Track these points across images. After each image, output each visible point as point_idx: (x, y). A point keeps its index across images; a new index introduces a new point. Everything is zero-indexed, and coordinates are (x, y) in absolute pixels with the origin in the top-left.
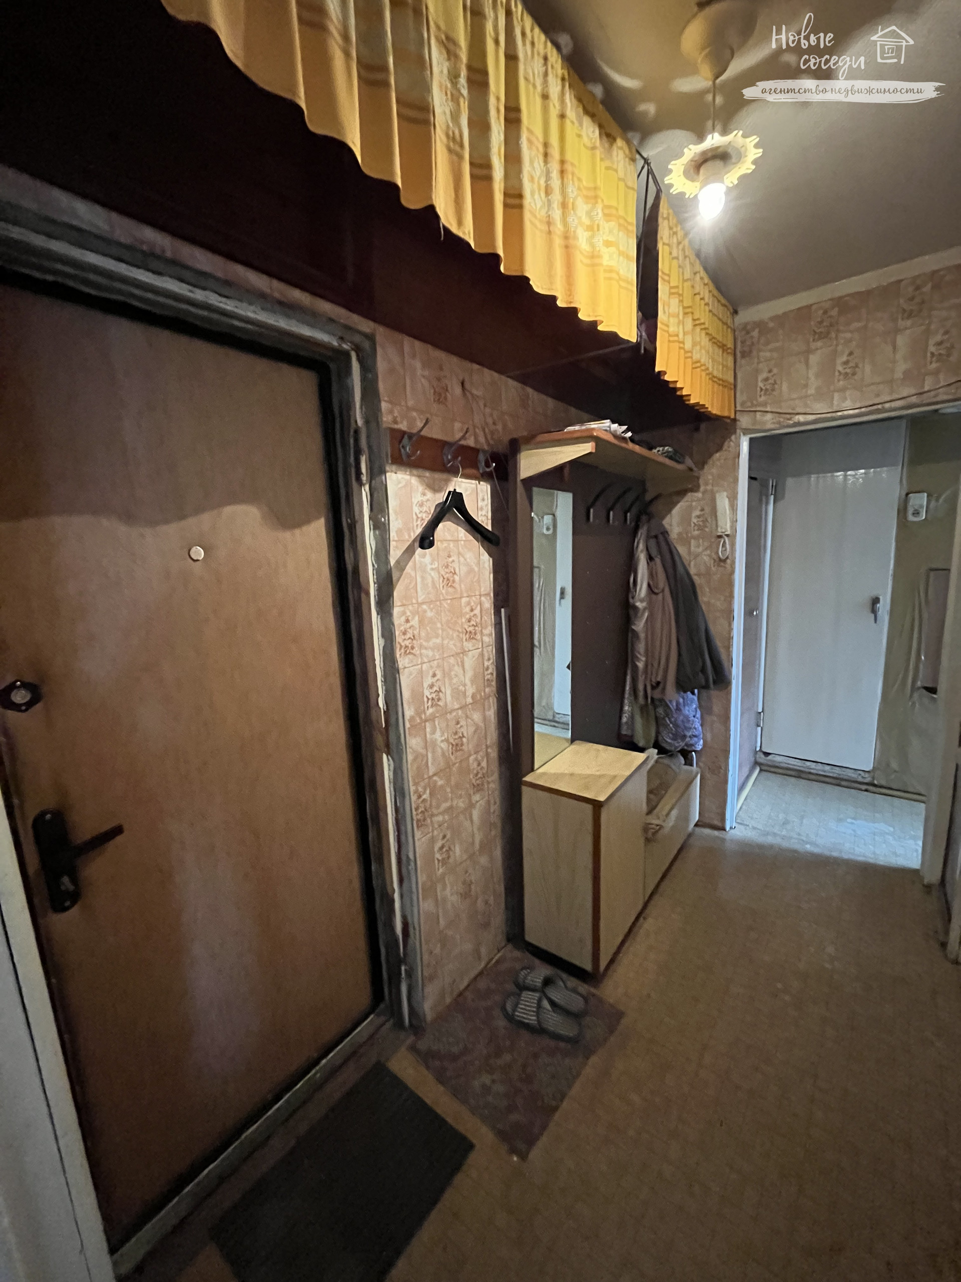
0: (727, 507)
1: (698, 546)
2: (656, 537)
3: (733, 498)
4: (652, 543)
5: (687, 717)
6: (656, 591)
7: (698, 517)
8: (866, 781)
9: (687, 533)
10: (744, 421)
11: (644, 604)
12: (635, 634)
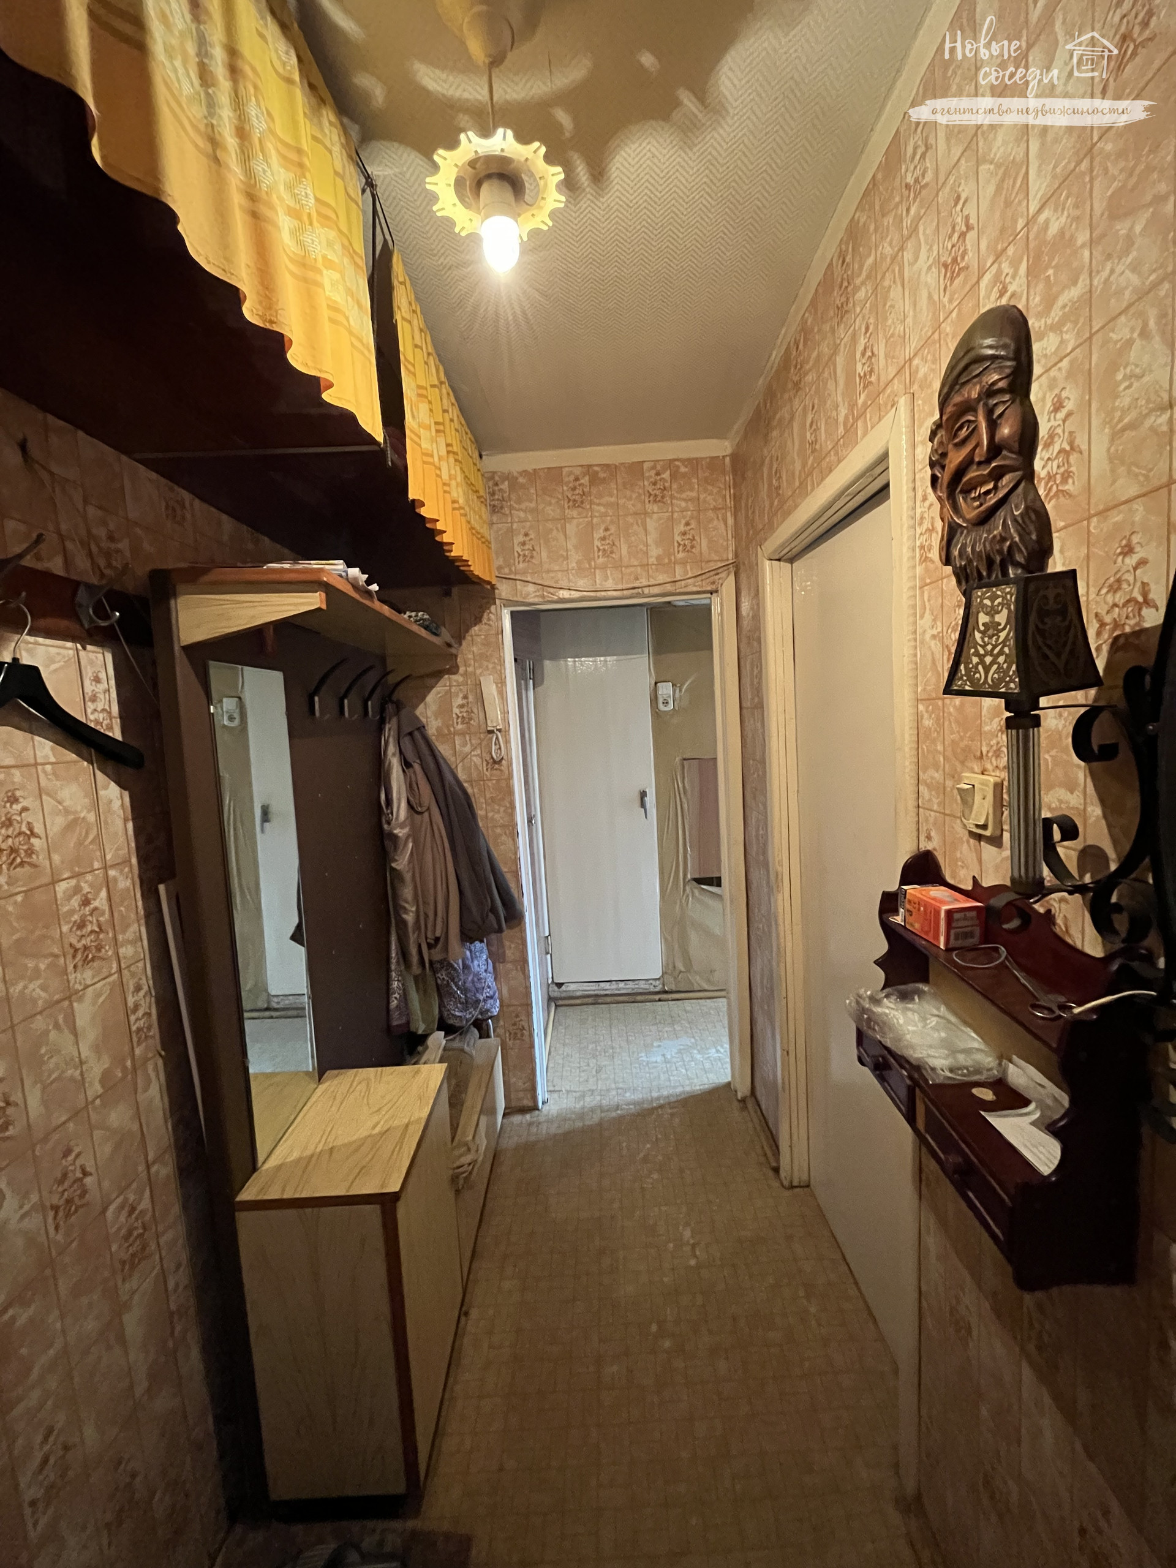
0: (495, 694)
1: (465, 744)
2: (411, 734)
3: (501, 683)
4: (406, 742)
5: (477, 974)
6: (420, 809)
7: (462, 706)
8: (658, 989)
9: (448, 727)
10: (503, 590)
11: (406, 830)
12: (397, 875)
